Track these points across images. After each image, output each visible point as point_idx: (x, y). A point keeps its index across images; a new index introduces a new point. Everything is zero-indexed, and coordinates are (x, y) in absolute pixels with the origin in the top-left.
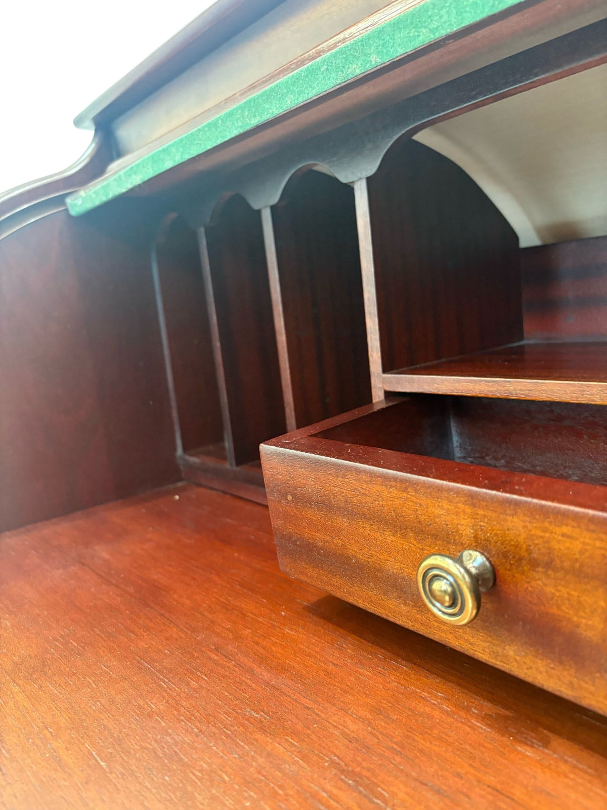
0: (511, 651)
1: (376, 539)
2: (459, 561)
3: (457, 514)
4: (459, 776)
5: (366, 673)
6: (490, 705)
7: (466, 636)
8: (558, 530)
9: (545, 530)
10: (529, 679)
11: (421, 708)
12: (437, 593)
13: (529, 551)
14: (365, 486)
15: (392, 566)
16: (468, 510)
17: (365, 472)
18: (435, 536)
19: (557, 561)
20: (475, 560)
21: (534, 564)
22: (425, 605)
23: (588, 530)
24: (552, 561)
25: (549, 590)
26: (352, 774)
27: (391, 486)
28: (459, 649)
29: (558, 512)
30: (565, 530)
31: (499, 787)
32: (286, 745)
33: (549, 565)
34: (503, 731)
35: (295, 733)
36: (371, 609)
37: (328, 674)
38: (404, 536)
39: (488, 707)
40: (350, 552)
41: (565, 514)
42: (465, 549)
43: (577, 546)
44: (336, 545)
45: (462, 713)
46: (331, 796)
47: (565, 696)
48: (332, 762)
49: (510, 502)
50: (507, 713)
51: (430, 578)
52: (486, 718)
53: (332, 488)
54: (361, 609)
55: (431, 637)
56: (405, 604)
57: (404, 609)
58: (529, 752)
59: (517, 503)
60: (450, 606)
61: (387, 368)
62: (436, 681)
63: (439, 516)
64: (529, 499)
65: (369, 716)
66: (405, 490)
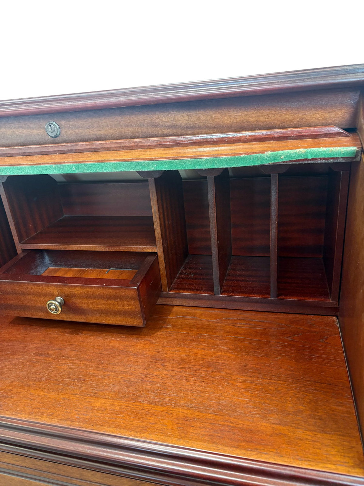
0: (71, 316)
1: (32, 299)
2: (55, 300)
3: (53, 290)
4: (64, 345)
5: (36, 333)
6: (69, 330)
7: (60, 316)
8: (75, 289)
9: (73, 290)
10: (75, 321)
11: (52, 336)
12: (52, 309)
13: (71, 294)
14: (27, 287)
15: (38, 304)
16: (55, 288)
17: (27, 283)
18: (49, 295)
19: (76, 295)
20: (59, 299)
21: (72, 297)
22: (49, 312)
23: (81, 288)
24: (75, 295)
25: (76, 301)
26: (39, 354)
27: (35, 286)
28: (59, 320)
29: (75, 286)
30: (77, 289)
31: (73, 344)
32: (20, 355)
33: (75, 296)
34: (72, 334)
35: (21, 352)
36: (33, 317)
37: (25, 337)
38: (40, 297)
39: (68, 330)
40: (25, 304)
41: (76, 286)
42: (56, 297)
43: (79, 292)
44: (20, 303)
45: (63, 334)
46: (36, 359)
47: (83, 322)
48: (34, 353)
49: (65, 285)
50: (73, 330)
51: (50, 305)
52: (68, 333)
53: (16, 289)
54: (31, 318)
55: (52, 319)
56: (43, 313)
57: (43, 314)
58: (78, 336)
59: (66, 285)
60: (55, 311)
61: (20, 241)
62: (55, 329)
63: (49, 291)
64: (69, 284)
65: (40, 342)
66: (39, 286)
